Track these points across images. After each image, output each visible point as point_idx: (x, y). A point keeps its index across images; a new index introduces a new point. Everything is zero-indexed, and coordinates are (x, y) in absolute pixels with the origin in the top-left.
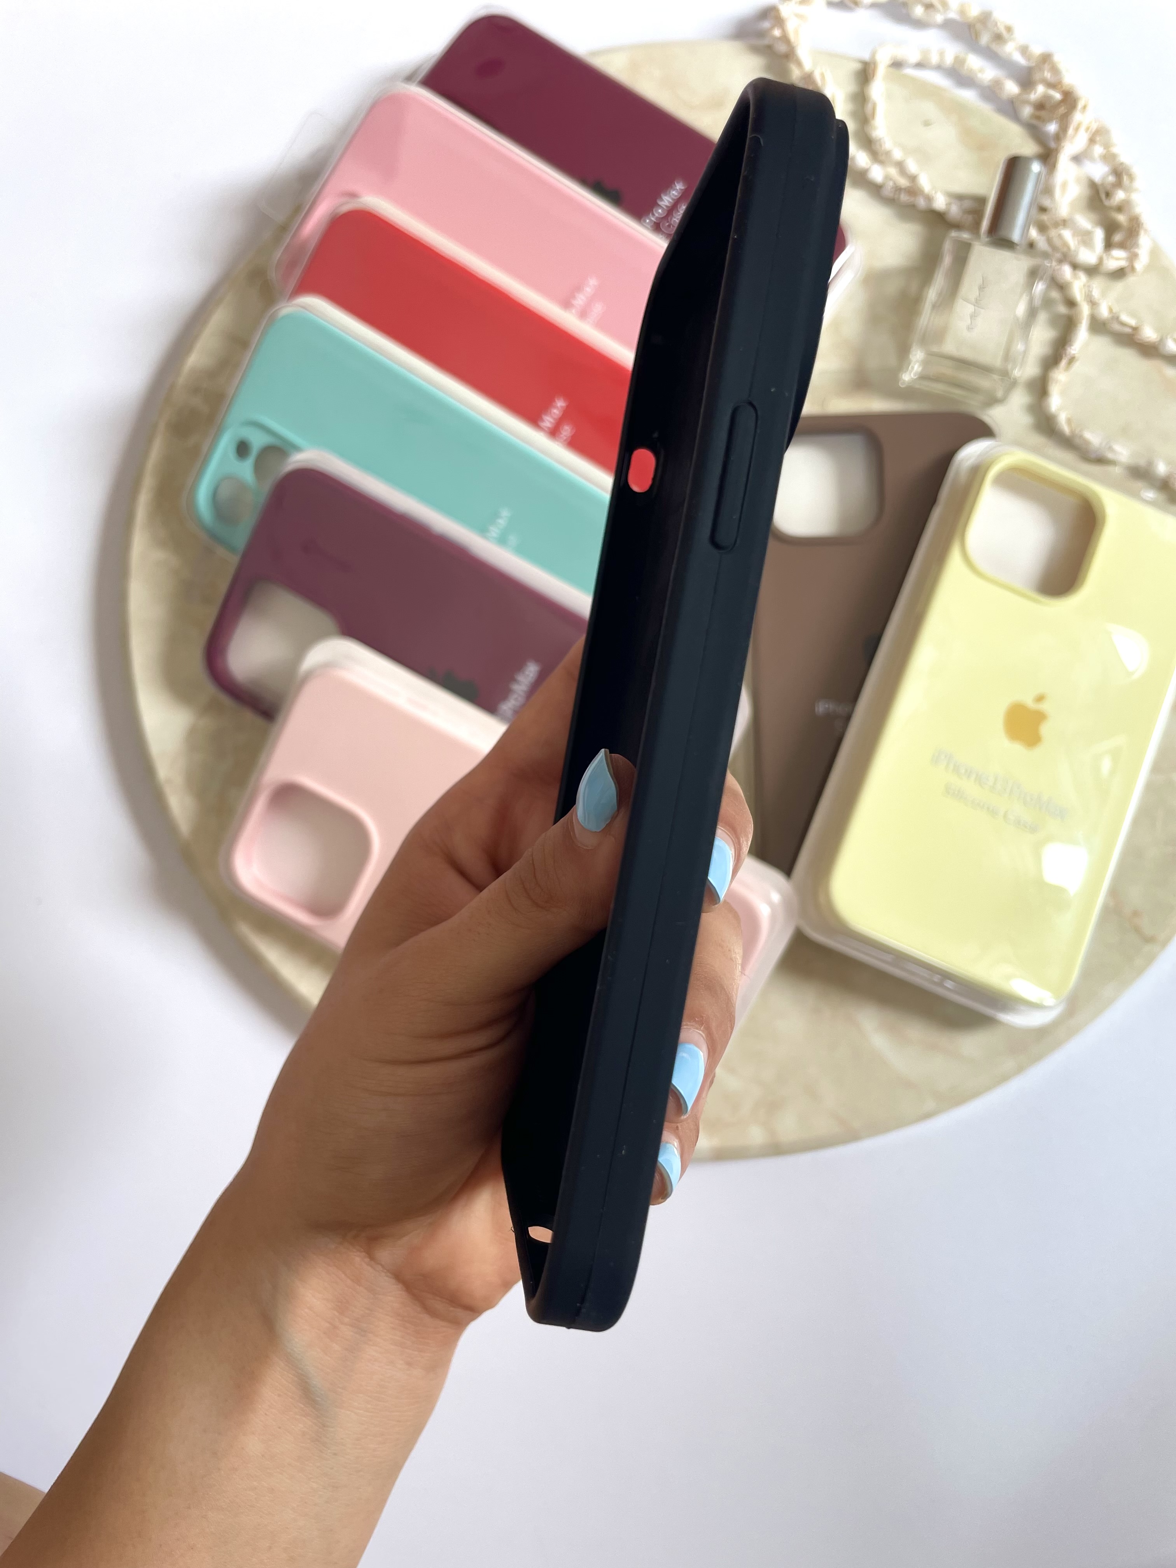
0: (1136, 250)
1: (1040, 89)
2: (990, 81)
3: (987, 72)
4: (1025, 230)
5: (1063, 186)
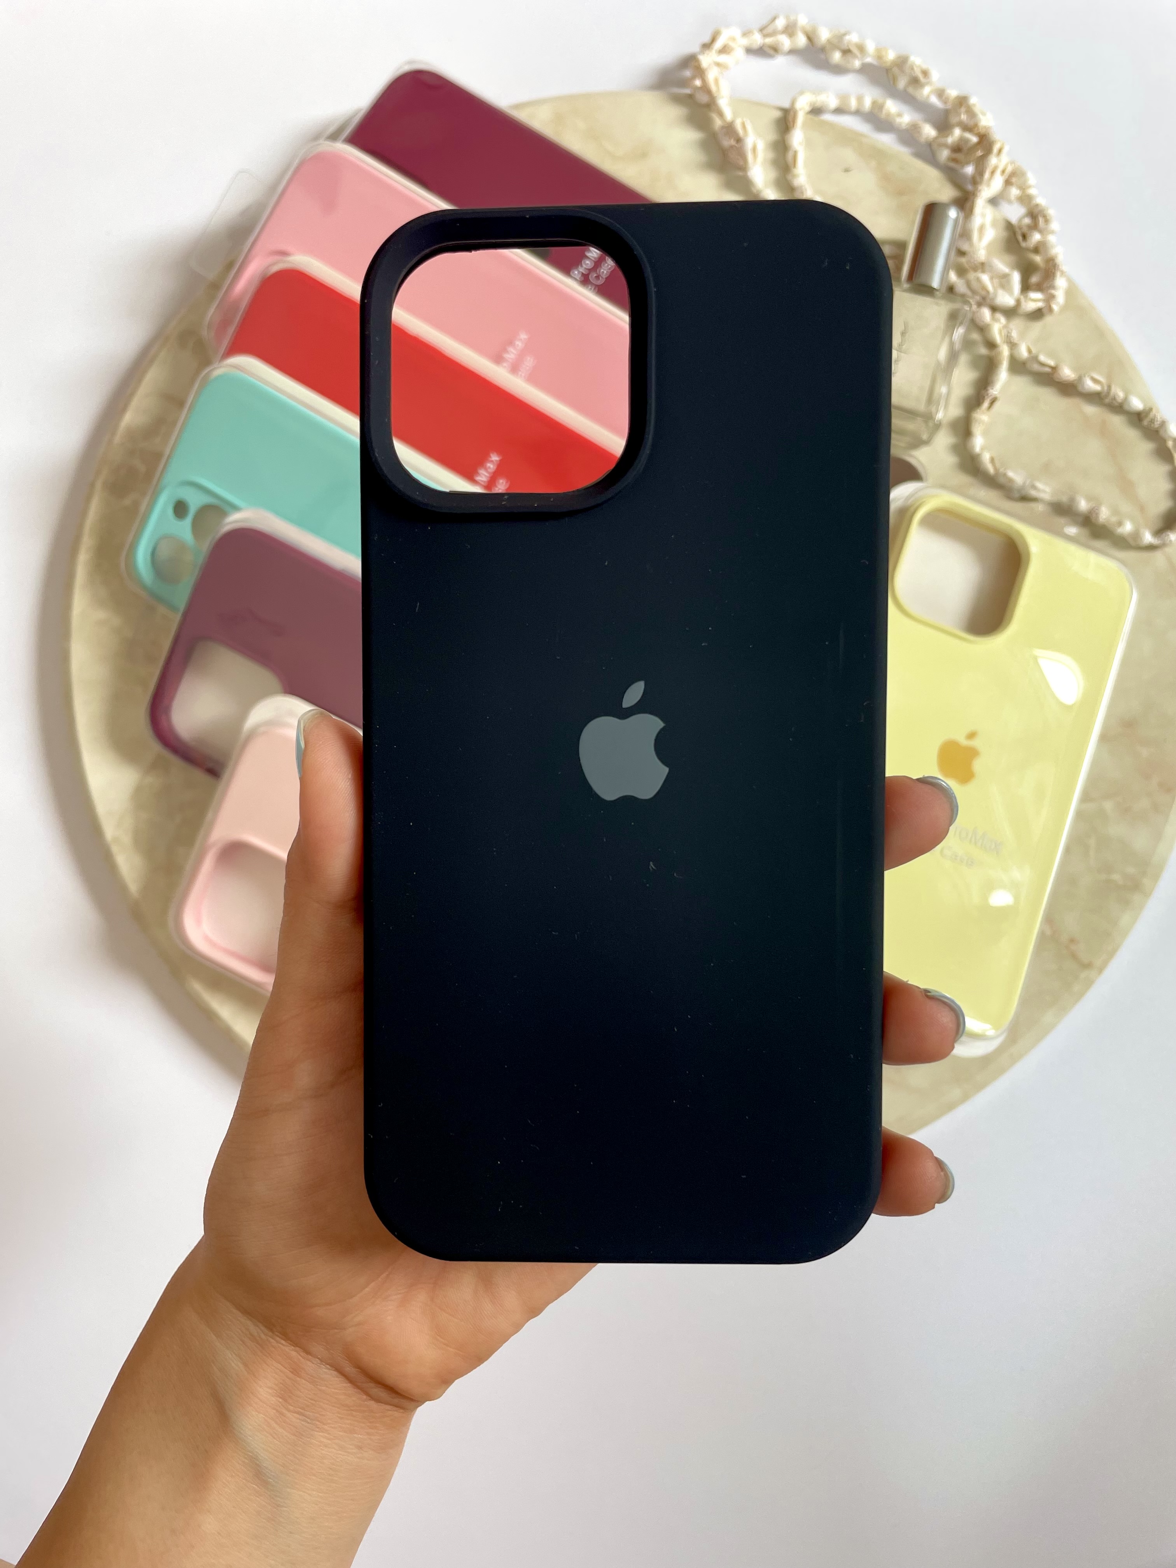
0: (1053, 292)
1: (957, 132)
2: (908, 124)
3: (906, 117)
4: (944, 276)
5: (981, 229)
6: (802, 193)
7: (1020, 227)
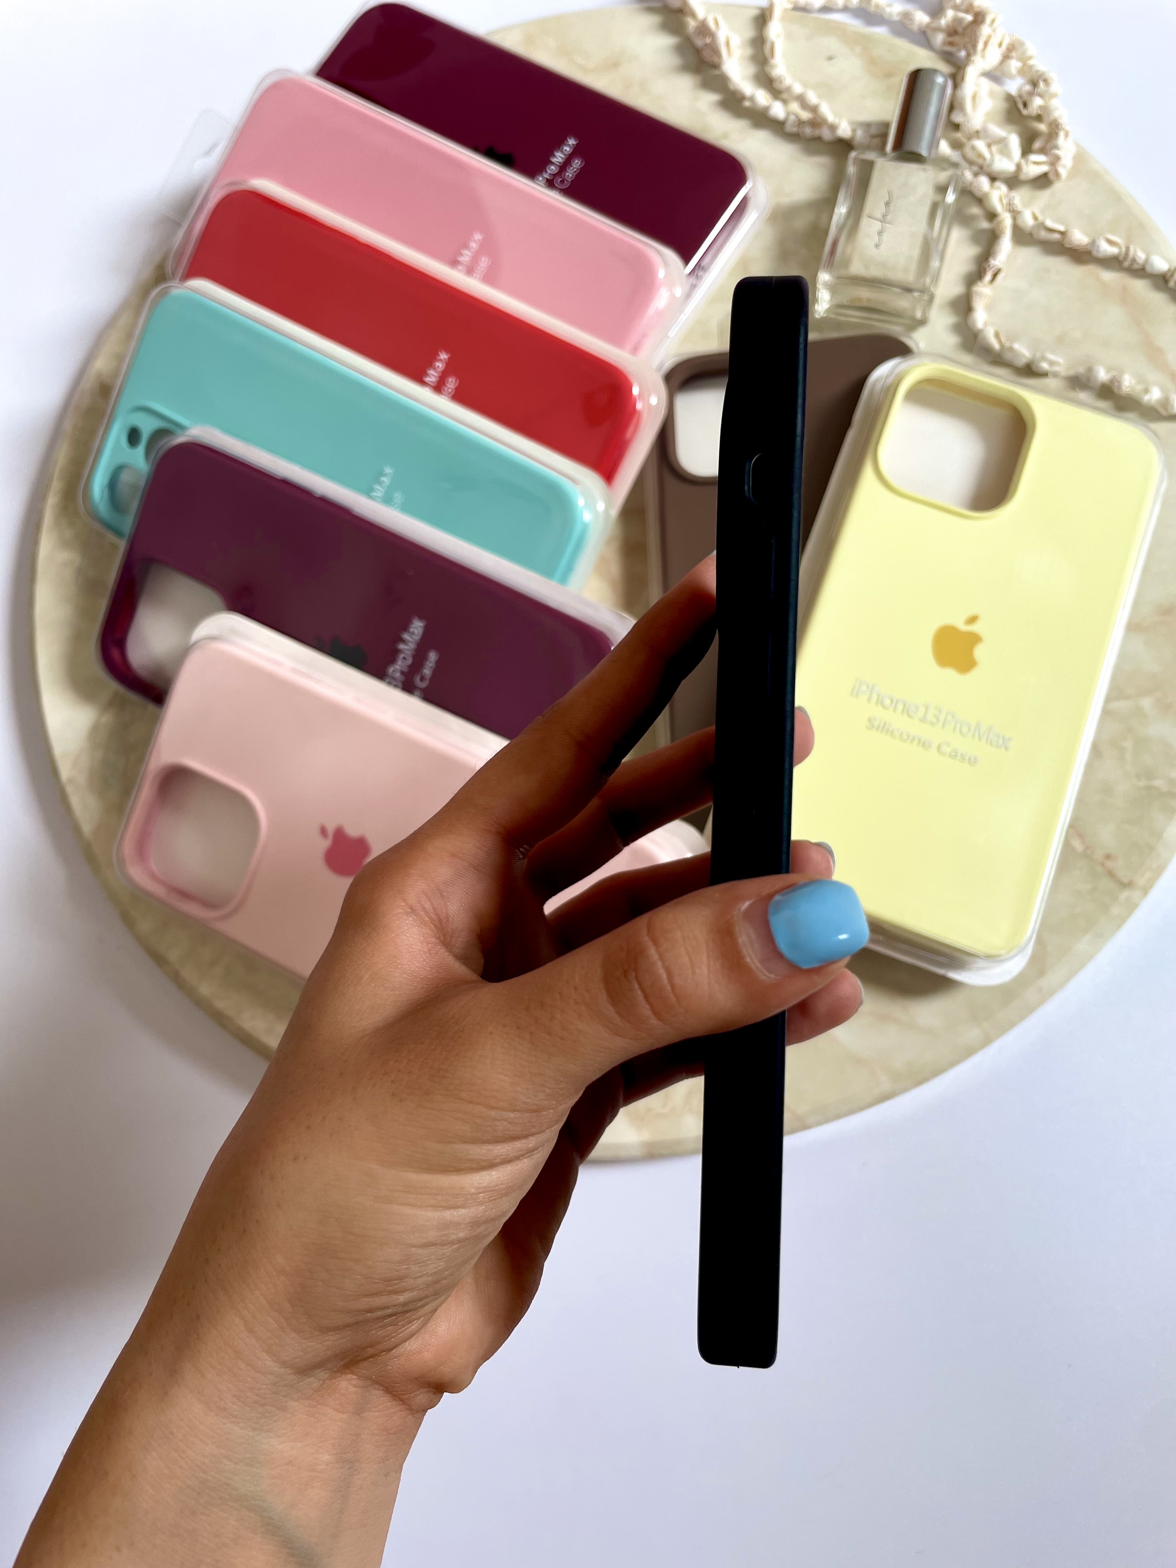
0: (1057, 152)
1: (950, 14)
2: (899, 15)
3: (897, 8)
4: (934, 144)
5: (974, 98)
6: (781, 82)
7: (1020, 96)
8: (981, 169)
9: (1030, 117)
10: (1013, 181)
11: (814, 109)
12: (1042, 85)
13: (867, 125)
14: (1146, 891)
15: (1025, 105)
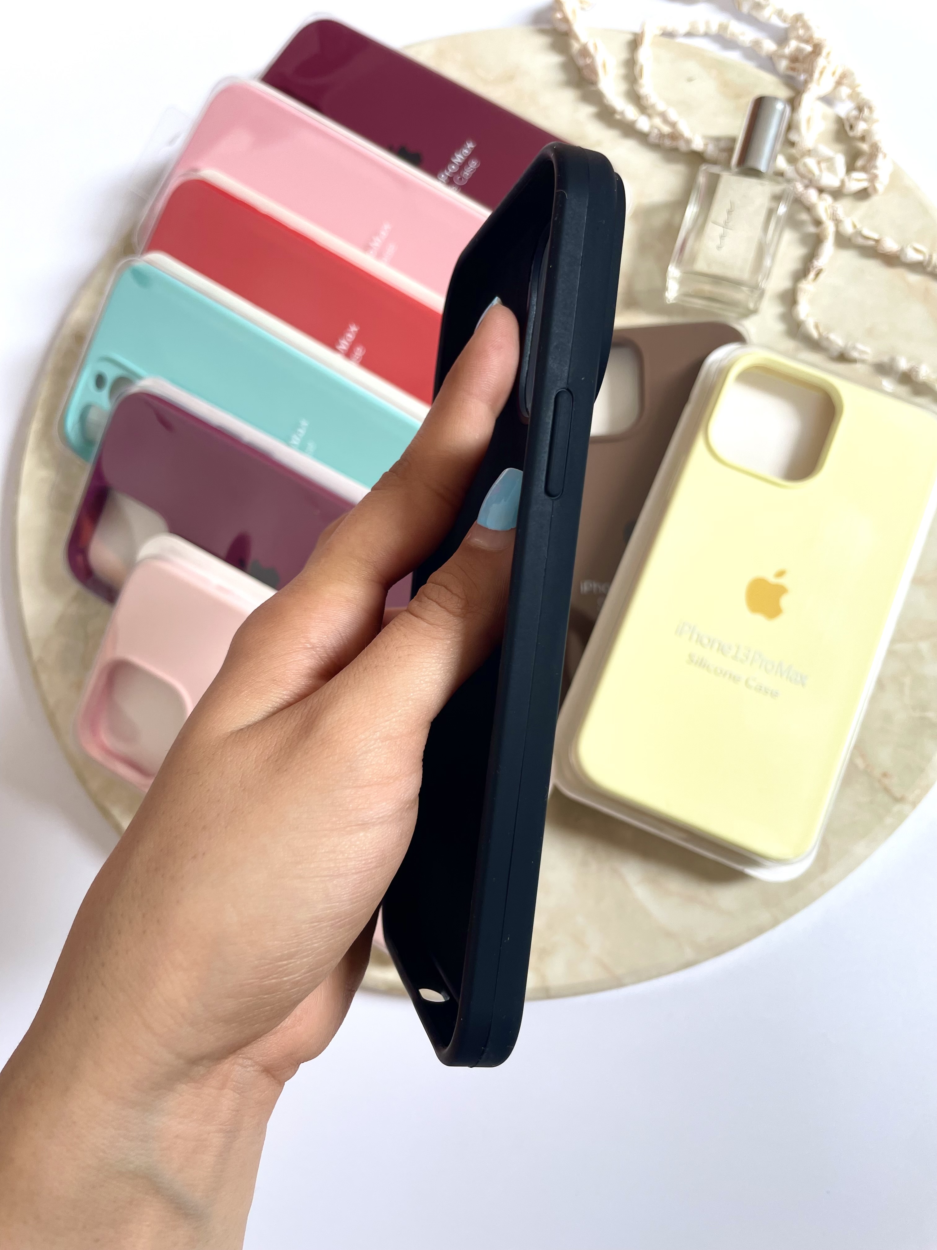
0: (875, 171)
1: (793, 44)
2: (751, 42)
3: (748, 35)
4: (773, 158)
5: (809, 121)
6: (647, 100)
7: (848, 119)
8: (811, 182)
9: (854, 138)
10: (837, 194)
11: (673, 125)
12: (866, 111)
13: (717, 139)
14: (914, 804)
15: (851, 127)
